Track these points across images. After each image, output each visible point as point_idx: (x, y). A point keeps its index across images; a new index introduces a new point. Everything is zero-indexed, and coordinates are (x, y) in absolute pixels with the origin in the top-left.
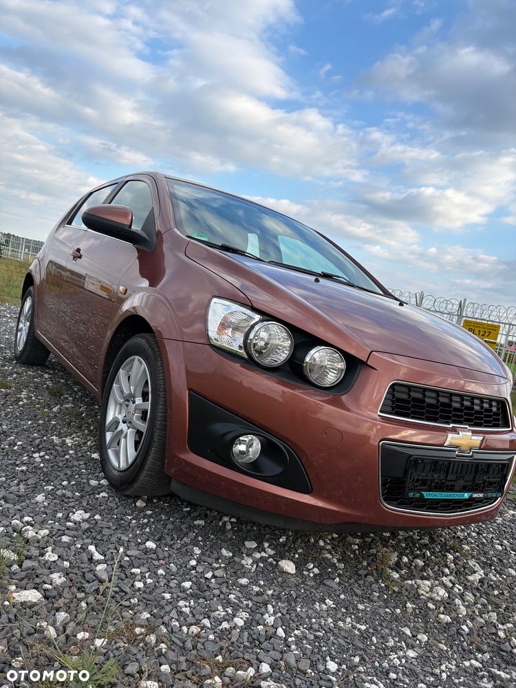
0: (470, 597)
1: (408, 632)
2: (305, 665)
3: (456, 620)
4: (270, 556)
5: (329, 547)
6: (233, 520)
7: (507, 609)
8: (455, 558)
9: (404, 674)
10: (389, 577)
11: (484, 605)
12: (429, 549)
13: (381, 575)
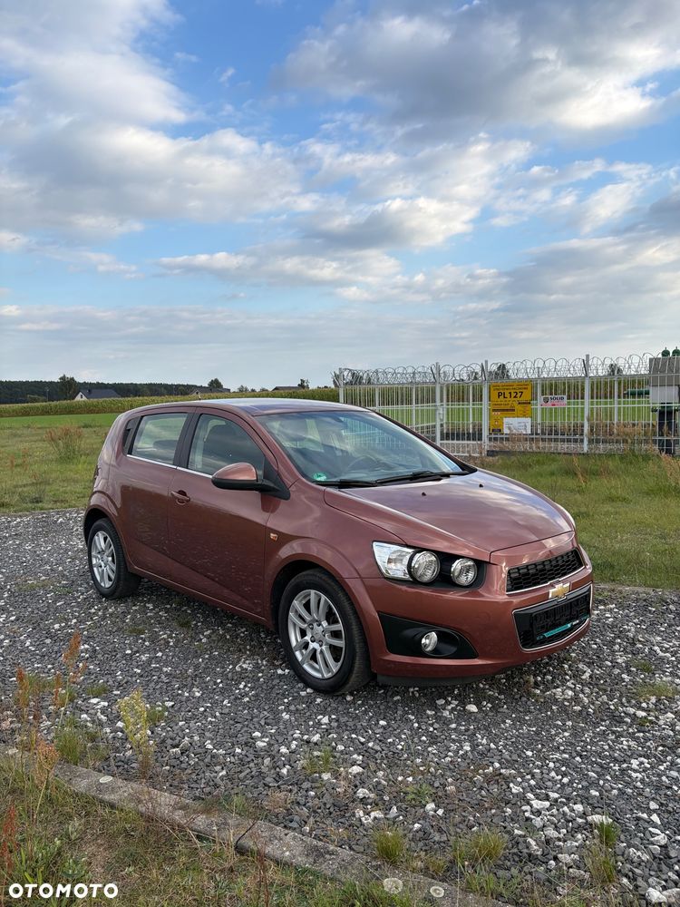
0: (587, 690)
1: (560, 723)
2: (515, 757)
3: (583, 707)
4: (457, 706)
5: (487, 687)
6: (417, 689)
7: (611, 690)
8: (570, 666)
9: (567, 745)
10: (535, 695)
11: (597, 693)
12: (550, 666)
13: (529, 694)
